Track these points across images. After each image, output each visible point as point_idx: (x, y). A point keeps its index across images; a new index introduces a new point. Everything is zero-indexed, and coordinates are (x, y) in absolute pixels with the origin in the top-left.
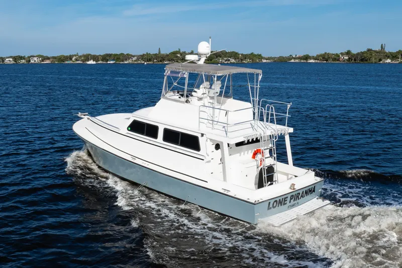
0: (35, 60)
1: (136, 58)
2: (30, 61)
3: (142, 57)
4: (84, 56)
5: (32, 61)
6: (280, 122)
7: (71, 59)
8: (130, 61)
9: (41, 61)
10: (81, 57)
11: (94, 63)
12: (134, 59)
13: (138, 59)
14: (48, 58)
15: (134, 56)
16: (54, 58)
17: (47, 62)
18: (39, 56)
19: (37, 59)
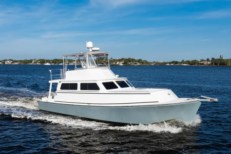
0: (8, 62)
2: (5, 63)
4: (40, 60)
5: (6, 63)
7: (31, 62)
9: (12, 63)
10: (37, 61)
11: (49, 64)
14: (17, 61)
16: (21, 61)
17: (16, 63)
18: (11, 60)
19: (10, 62)
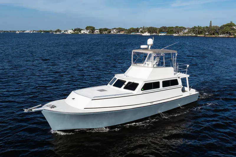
0: (114, 32)
1: (187, 30)
2: (110, 32)
3: (194, 29)
5: (112, 32)
6: (184, 72)
7: (138, 31)
8: (181, 34)
9: (118, 32)
12: (186, 31)
13: (189, 32)
15: (185, 29)
17: (122, 33)
19: (116, 31)
